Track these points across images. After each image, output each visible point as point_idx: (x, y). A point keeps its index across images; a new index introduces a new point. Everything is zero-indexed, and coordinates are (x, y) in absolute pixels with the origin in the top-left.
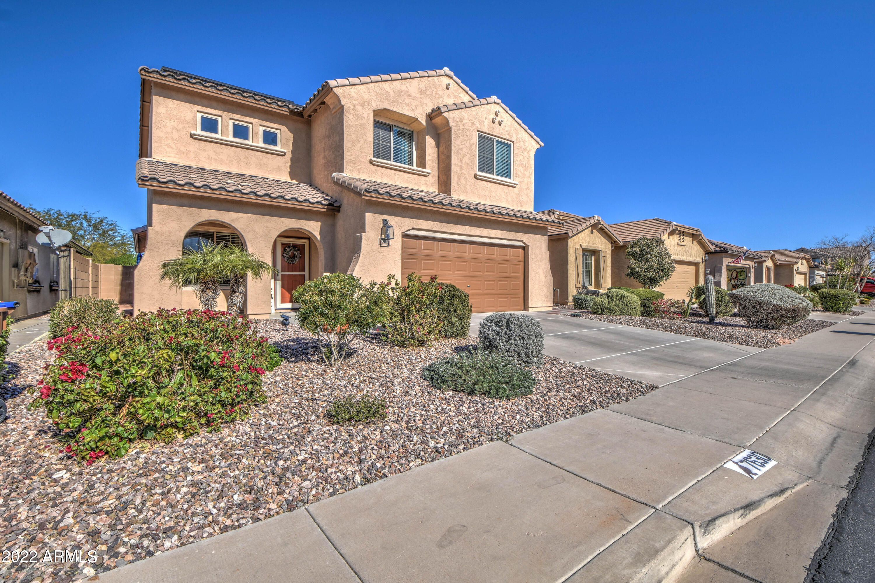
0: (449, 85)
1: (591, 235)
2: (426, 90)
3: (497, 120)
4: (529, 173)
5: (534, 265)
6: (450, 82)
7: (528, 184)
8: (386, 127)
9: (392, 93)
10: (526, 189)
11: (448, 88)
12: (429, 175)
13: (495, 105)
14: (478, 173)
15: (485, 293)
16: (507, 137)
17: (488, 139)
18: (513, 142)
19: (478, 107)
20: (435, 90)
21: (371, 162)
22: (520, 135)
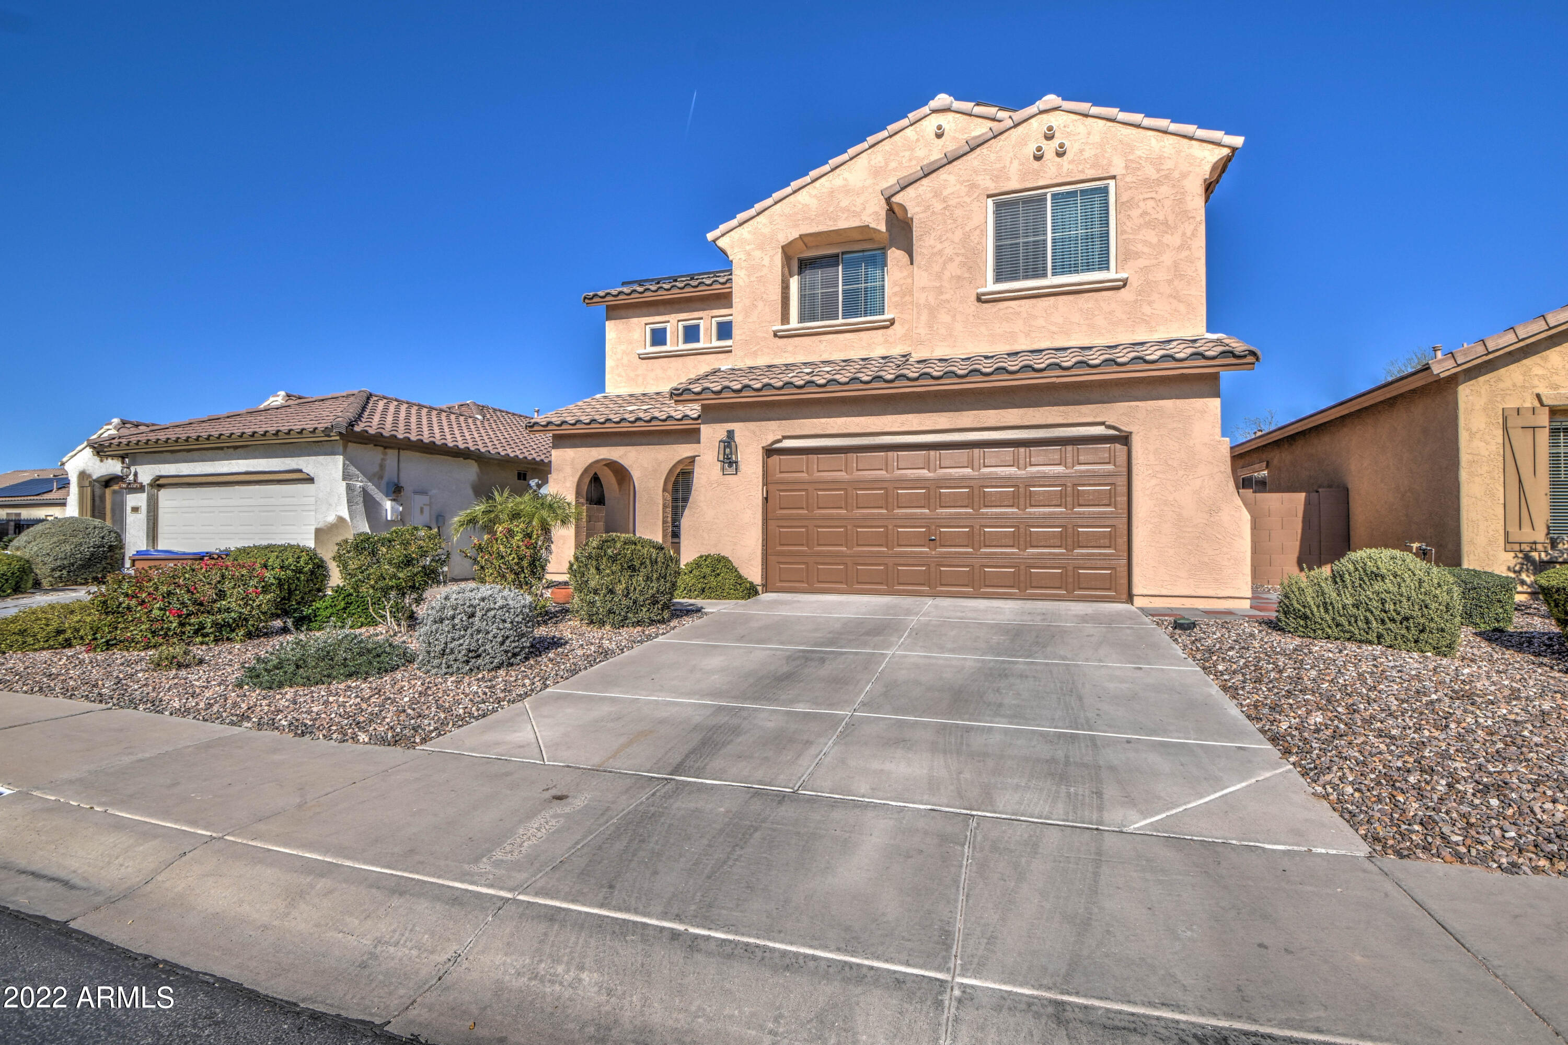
0: (939, 127)
2: (887, 164)
3: (1050, 148)
4: (1184, 234)
5: (1154, 482)
6: (946, 120)
7: (1176, 265)
8: (831, 261)
9: (813, 203)
10: (1170, 282)
11: (939, 136)
12: (892, 322)
13: (1044, 116)
14: (991, 286)
15: (986, 554)
16: (1090, 174)
17: (1027, 201)
18: (1114, 177)
19: (986, 145)
20: (907, 154)
21: (775, 335)
22: (1138, 153)
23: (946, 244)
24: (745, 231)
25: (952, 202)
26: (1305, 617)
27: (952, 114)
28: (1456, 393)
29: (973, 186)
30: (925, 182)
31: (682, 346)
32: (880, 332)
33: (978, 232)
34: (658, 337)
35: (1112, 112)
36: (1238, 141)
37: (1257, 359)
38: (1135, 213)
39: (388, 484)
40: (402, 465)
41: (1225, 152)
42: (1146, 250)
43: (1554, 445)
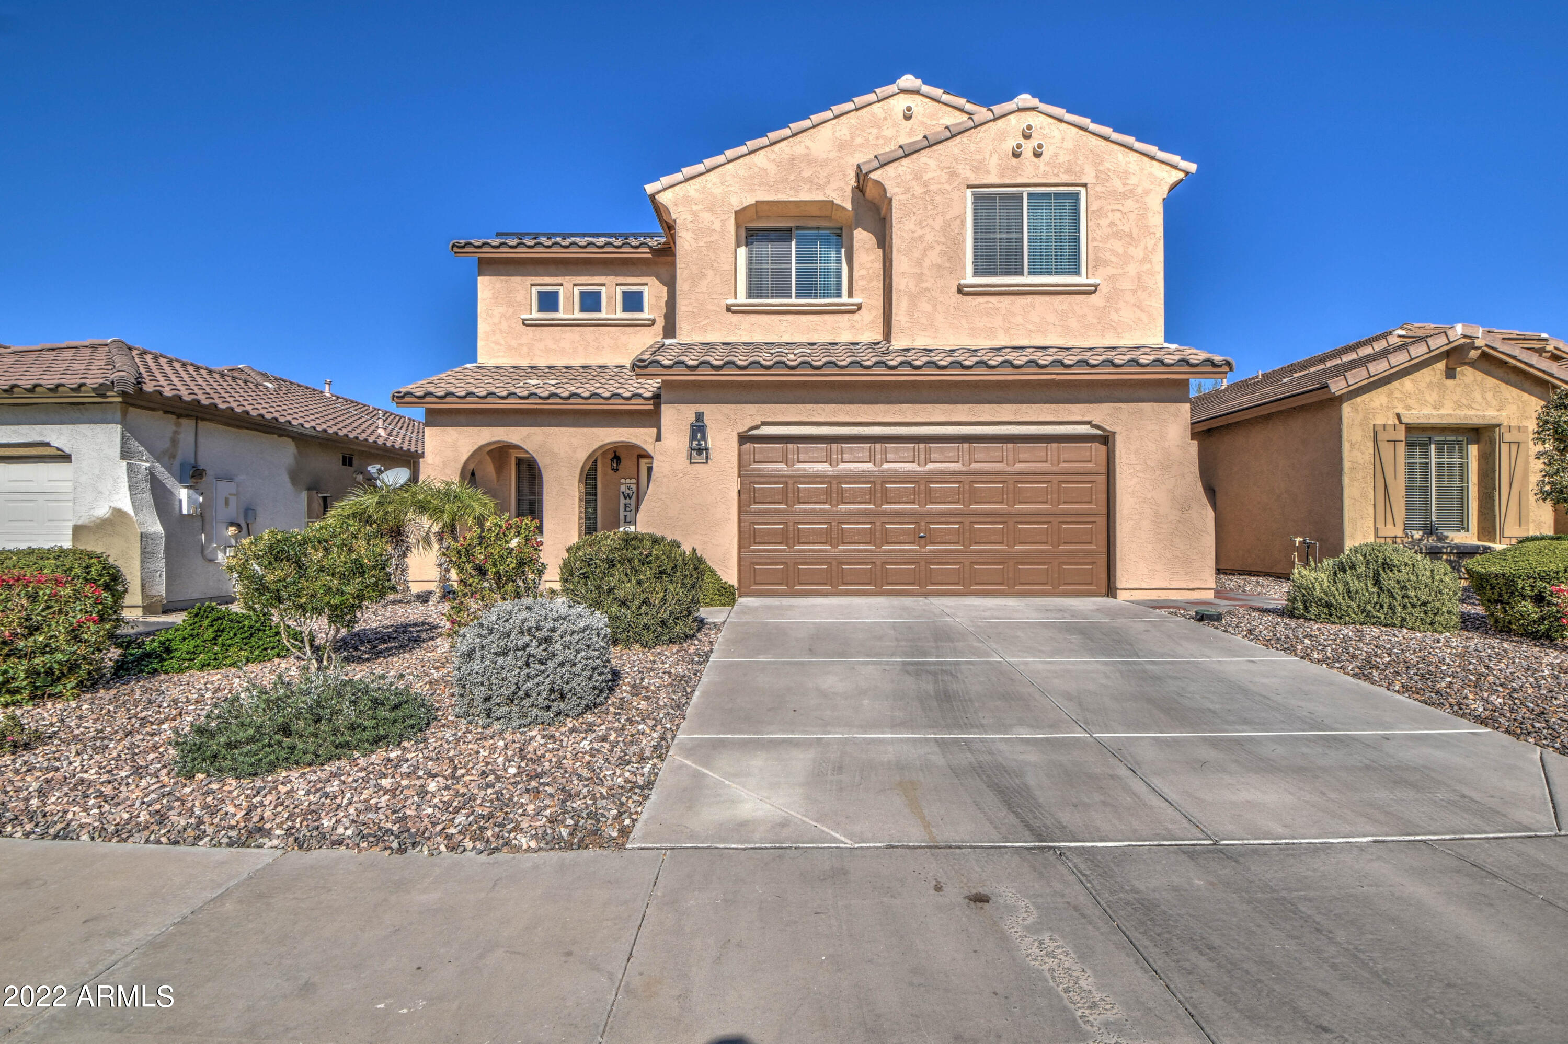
0: (909, 109)
1: (1450, 382)
2: (852, 138)
3: (1028, 147)
4: (1146, 248)
5: (1135, 480)
6: (916, 103)
7: (1139, 277)
8: (784, 235)
9: (772, 169)
10: (1134, 292)
11: (907, 118)
12: (859, 307)
13: (1022, 114)
14: (969, 279)
15: (975, 551)
16: (1065, 178)
17: (1005, 197)
18: (1085, 185)
19: (966, 134)
20: (874, 131)
21: (728, 309)
22: (1107, 165)
23: (927, 230)
24: (691, 188)
25: (934, 187)
27: (921, 98)
28: (1340, 410)
29: (953, 174)
30: (905, 162)
31: (578, 315)
32: (846, 316)
33: (958, 222)
34: (548, 301)
35: (1085, 121)
36: (1192, 167)
37: (1231, 369)
38: (1104, 222)
39: (182, 465)
40: (201, 440)
41: (1181, 175)
42: (1114, 259)
43: (1410, 456)
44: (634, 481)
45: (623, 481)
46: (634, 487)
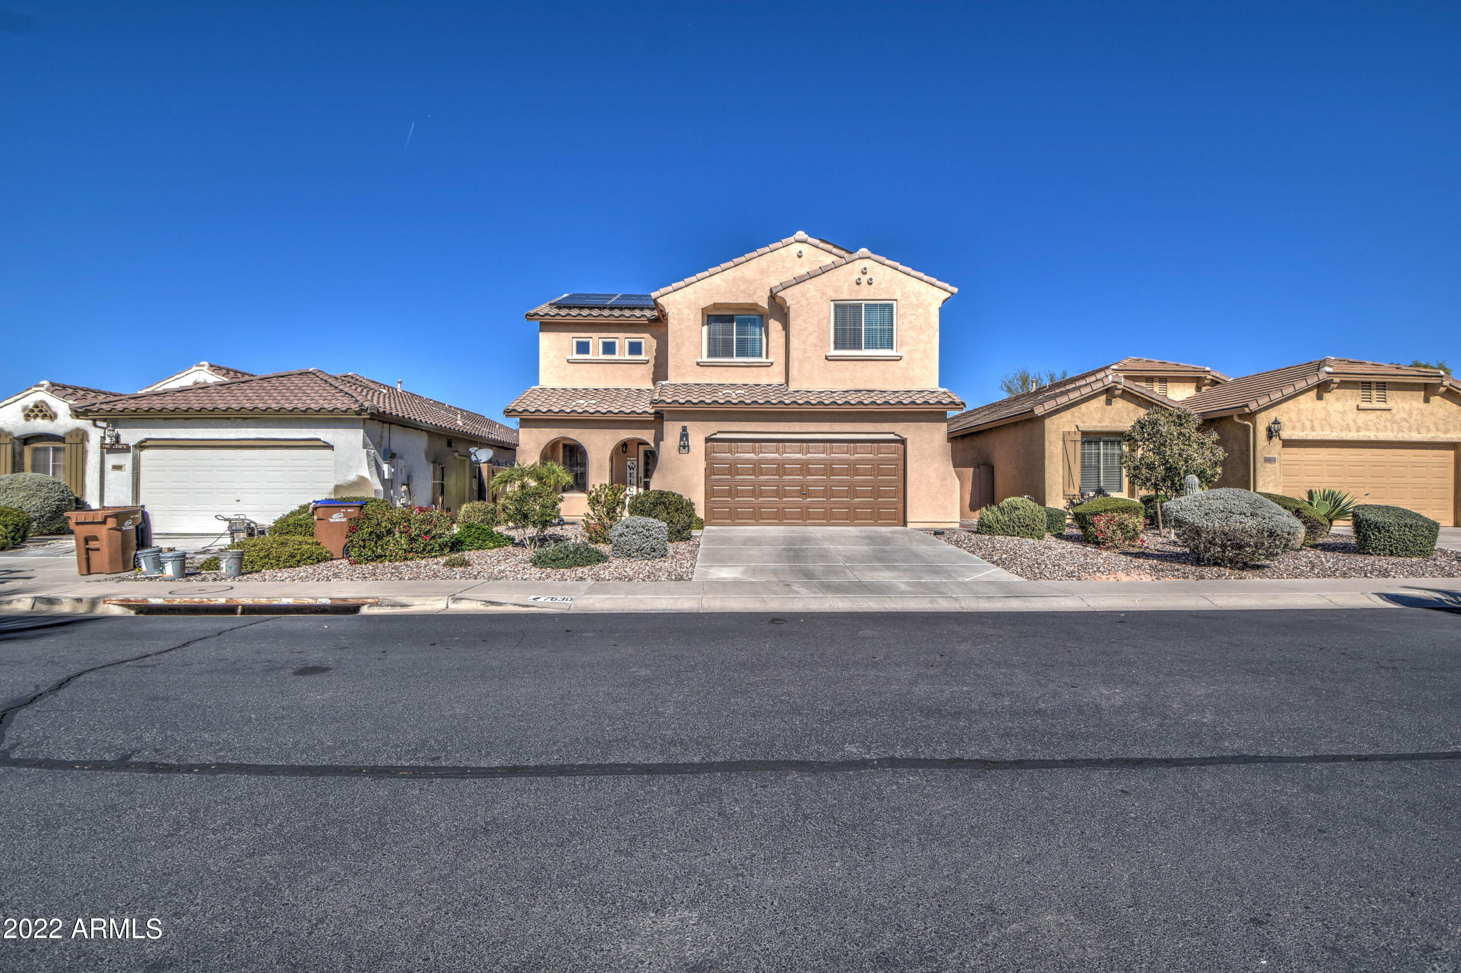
0: (800, 252)
1: (1109, 407)
2: (768, 268)
3: (864, 279)
4: (929, 335)
5: (918, 463)
6: (803, 247)
7: (925, 351)
8: (730, 319)
9: (723, 284)
10: (922, 359)
11: (800, 257)
12: (772, 364)
13: (862, 261)
14: (832, 352)
15: (833, 501)
16: (885, 296)
17: (851, 306)
18: (896, 300)
19: (831, 271)
20: (781, 264)
21: (698, 364)
22: (908, 289)
23: (809, 325)
24: (677, 295)
25: (812, 301)
26: (990, 527)
27: (808, 245)
28: (1044, 423)
29: (823, 294)
30: (797, 287)
31: (601, 356)
32: (765, 369)
33: (826, 320)
34: (583, 348)
35: (897, 264)
36: (955, 290)
37: (965, 406)
38: (906, 321)
39: (385, 450)
40: (391, 435)
41: (949, 295)
42: (911, 341)
43: (1083, 449)
44: (635, 459)
45: (629, 459)
46: (635, 463)
